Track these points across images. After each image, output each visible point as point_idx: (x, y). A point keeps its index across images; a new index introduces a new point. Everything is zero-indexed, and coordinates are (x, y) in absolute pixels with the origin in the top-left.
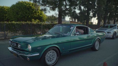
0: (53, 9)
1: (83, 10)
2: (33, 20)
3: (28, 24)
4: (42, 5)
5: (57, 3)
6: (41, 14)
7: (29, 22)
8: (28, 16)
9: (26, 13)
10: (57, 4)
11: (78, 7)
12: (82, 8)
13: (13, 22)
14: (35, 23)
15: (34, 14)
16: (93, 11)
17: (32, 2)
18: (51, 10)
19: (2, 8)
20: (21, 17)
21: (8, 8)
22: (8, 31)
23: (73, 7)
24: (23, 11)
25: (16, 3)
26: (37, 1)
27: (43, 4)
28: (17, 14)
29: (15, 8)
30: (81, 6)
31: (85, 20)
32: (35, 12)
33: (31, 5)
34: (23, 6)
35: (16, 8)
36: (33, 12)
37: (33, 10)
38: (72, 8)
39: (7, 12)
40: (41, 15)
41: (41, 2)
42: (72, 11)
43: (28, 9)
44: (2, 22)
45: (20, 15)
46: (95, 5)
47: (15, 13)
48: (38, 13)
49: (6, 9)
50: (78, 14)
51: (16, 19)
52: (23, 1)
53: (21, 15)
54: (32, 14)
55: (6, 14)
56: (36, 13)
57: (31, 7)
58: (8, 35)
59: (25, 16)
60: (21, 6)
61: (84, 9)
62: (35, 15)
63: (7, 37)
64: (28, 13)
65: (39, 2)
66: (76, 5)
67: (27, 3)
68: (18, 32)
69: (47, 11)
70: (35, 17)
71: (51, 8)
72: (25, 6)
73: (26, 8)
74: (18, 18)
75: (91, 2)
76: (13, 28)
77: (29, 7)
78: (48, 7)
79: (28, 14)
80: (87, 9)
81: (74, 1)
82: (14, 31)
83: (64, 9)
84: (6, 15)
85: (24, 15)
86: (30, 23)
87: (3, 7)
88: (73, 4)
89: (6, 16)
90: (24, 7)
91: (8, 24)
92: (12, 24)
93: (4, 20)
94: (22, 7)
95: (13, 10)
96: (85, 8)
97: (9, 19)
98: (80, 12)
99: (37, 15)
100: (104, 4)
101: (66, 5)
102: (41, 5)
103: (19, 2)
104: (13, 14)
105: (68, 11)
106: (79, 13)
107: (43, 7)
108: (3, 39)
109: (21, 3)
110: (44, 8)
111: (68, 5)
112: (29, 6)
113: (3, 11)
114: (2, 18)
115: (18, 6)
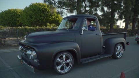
0: (71, 11)
2: (48, 24)
3: (43, 29)
4: (58, 7)
5: (75, 5)
6: (58, 17)
8: (43, 20)
9: (41, 16)
11: (101, 9)
12: (106, 9)
14: (50, 28)
15: (49, 17)
16: (119, 12)
17: (47, 3)
18: (68, 12)
19: (14, 11)
20: (35, 21)
21: (21, 11)
22: (21, 37)
23: (94, 9)
24: (38, 14)
25: (30, 5)
26: (52, 3)
27: (59, 5)
28: (31, 17)
29: (28, 11)
30: (104, 7)
31: (109, 23)
32: (51, 15)
33: (46, 7)
34: (37, 8)
35: (30, 11)
37: (48, 12)
40: (57, 19)
41: (57, 4)
42: (93, 14)
43: (43, 12)
44: (15, 27)
46: (121, 6)
47: (28, 16)
48: (53, 16)
49: (19, 13)
50: (100, 17)
51: (29, 24)
52: (38, 3)
53: (35, 19)
55: (19, 17)
57: (46, 9)
59: (40, 19)
60: (35, 8)
61: (108, 11)
62: (51, 19)
64: (43, 17)
65: (55, 4)
66: (98, 6)
67: (41, 5)
69: (64, 14)
70: (50, 21)
71: (68, 10)
72: (40, 8)
73: (41, 10)
74: (31, 22)
75: (116, 2)
78: (65, 9)
79: (43, 18)
80: (111, 10)
81: (95, 1)
83: (84, 11)
84: (19, 19)
85: (38, 19)
86: (45, 28)
87: (16, 10)
88: (93, 5)
89: (19, 20)
90: (39, 9)
91: (21, 29)
92: (26, 29)
93: (17, 24)
94: (36, 10)
95: (26, 13)
96: (109, 9)
97: (21, 23)
99: (53, 18)
100: (132, 3)
101: (86, 6)
103: (33, 4)
104: (26, 18)
105: (88, 13)
106: (102, 15)
107: (59, 9)
108: (16, 46)
109: (35, 5)
110: (60, 11)
111: (88, 7)
112: (44, 8)
113: (16, 15)
114: (15, 22)
115: (31, 8)
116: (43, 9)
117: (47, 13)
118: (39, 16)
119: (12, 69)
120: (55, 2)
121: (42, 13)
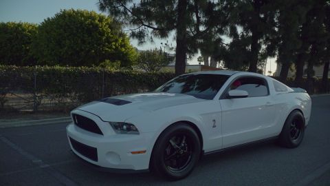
0: (163, 33)
1: (243, 35)
3: (96, 73)
4: (134, 22)
6: (124, 46)
7: (98, 69)
8: (89, 51)
9: (84, 42)
10: (174, 21)
11: (229, 29)
12: (240, 30)
13: (57, 67)
14: (113, 70)
15: (105, 46)
16: (267, 39)
18: (156, 35)
19: (17, 28)
20: (70, 53)
21: (33, 27)
22: (41, 92)
23: (217, 29)
24: (76, 38)
25: (57, 15)
26: (119, 12)
27: (136, 18)
28: (59, 44)
29: (52, 29)
30: (236, 26)
32: (108, 40)
33: (97, 21)
34: (75, 22)
35: (57, 28)
36: (101, 39)
37: (102, 34)
38: (213, 29)
39: (32, 40)
40: (123, 49)
41: (129, 13)
42: (213, 40)
43: (89, 31)
44: (28, 67)
45: (66, 48)
46: (275, 25)
47: (53, 41)
48: (114, 43)
49: (29, 32)
50: (227, 48)
52: (76, 10)
53: (69, 47)
54: (99, 45)
55: (30, 43)
56: (110, 43)
57: (97, 25)
58: (42, 102)
59: (82, 50)
60: (70, 22)
61: (245, 34)
62: (107, 49)
63: (40, 106)
64: (89, 43)
65: (125, 13)
66: (225, 24)
67: (85, 14)
68: (68, 94)
69: (146, 38)
70: (106, 54)
71: (154, 29)
72: (82, 23)
73: (83, 28)
74: (60, 57)
75: (262, 16)
76: (57, 83)
77: (91, 26)
78: (148, 26)
79: (88, 46)
80: (251, 34)
82: (59, 92)
83: (191, 34)
84: (28, 48)
85: (78, 49)
86: (100, 70)
87: (20, 25)
89: (28, 51)
90: (79, 25)
91: (43, 73)
92: (54, 72)
94: (72, 27)
95: (48, 33)
96: (247, 32)
98: (234, 41)
99: (114, 47)
100: (300, 20)
101: (199, 23)
102: (130, 22)
103: (64, 12)
104: (48, 46)
105: (201, 39)
106: (232, 45)
107: (136, 27)
108: (31, 113)
109: (70, 15)
110: (137, 31)
111: (202, 23)
112: (92, 24)
113: (20, 37)
114: (18, 54)
115: (60, 23)
116: (89, 25)
117: (100, 34)
118: (79, 42)
119: (47, 165)
120: (125, 8)
121: (86, 35)
